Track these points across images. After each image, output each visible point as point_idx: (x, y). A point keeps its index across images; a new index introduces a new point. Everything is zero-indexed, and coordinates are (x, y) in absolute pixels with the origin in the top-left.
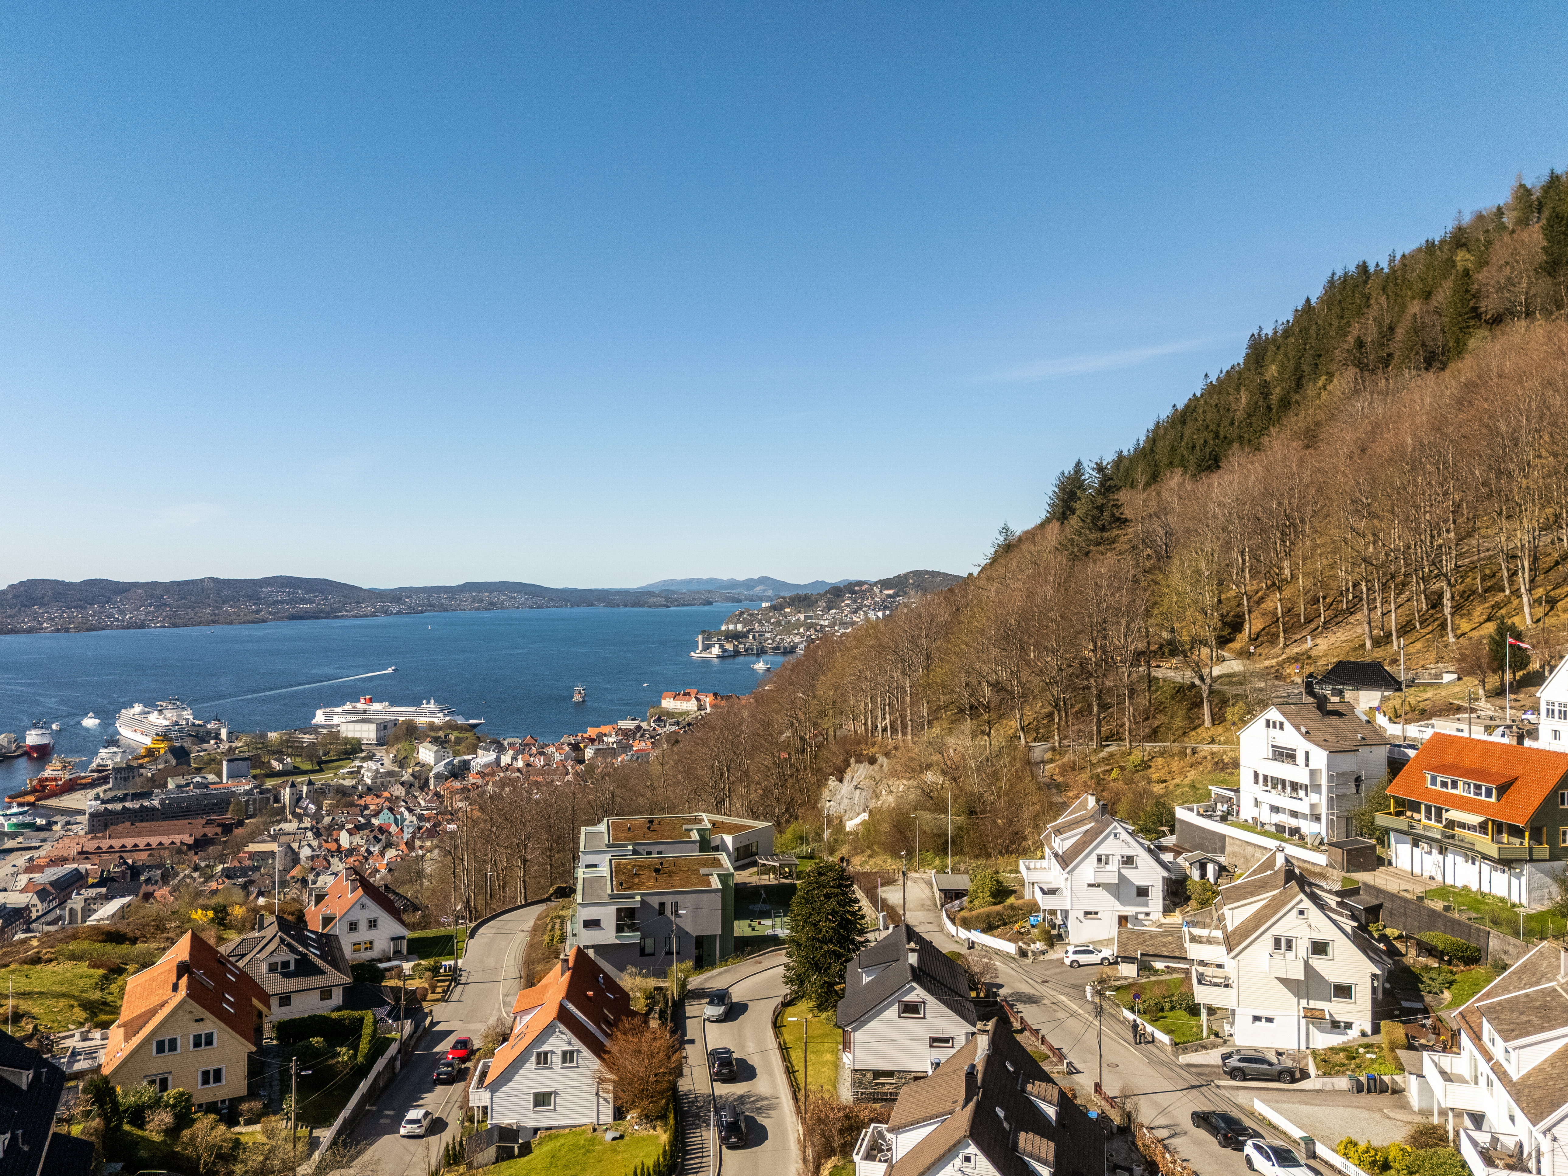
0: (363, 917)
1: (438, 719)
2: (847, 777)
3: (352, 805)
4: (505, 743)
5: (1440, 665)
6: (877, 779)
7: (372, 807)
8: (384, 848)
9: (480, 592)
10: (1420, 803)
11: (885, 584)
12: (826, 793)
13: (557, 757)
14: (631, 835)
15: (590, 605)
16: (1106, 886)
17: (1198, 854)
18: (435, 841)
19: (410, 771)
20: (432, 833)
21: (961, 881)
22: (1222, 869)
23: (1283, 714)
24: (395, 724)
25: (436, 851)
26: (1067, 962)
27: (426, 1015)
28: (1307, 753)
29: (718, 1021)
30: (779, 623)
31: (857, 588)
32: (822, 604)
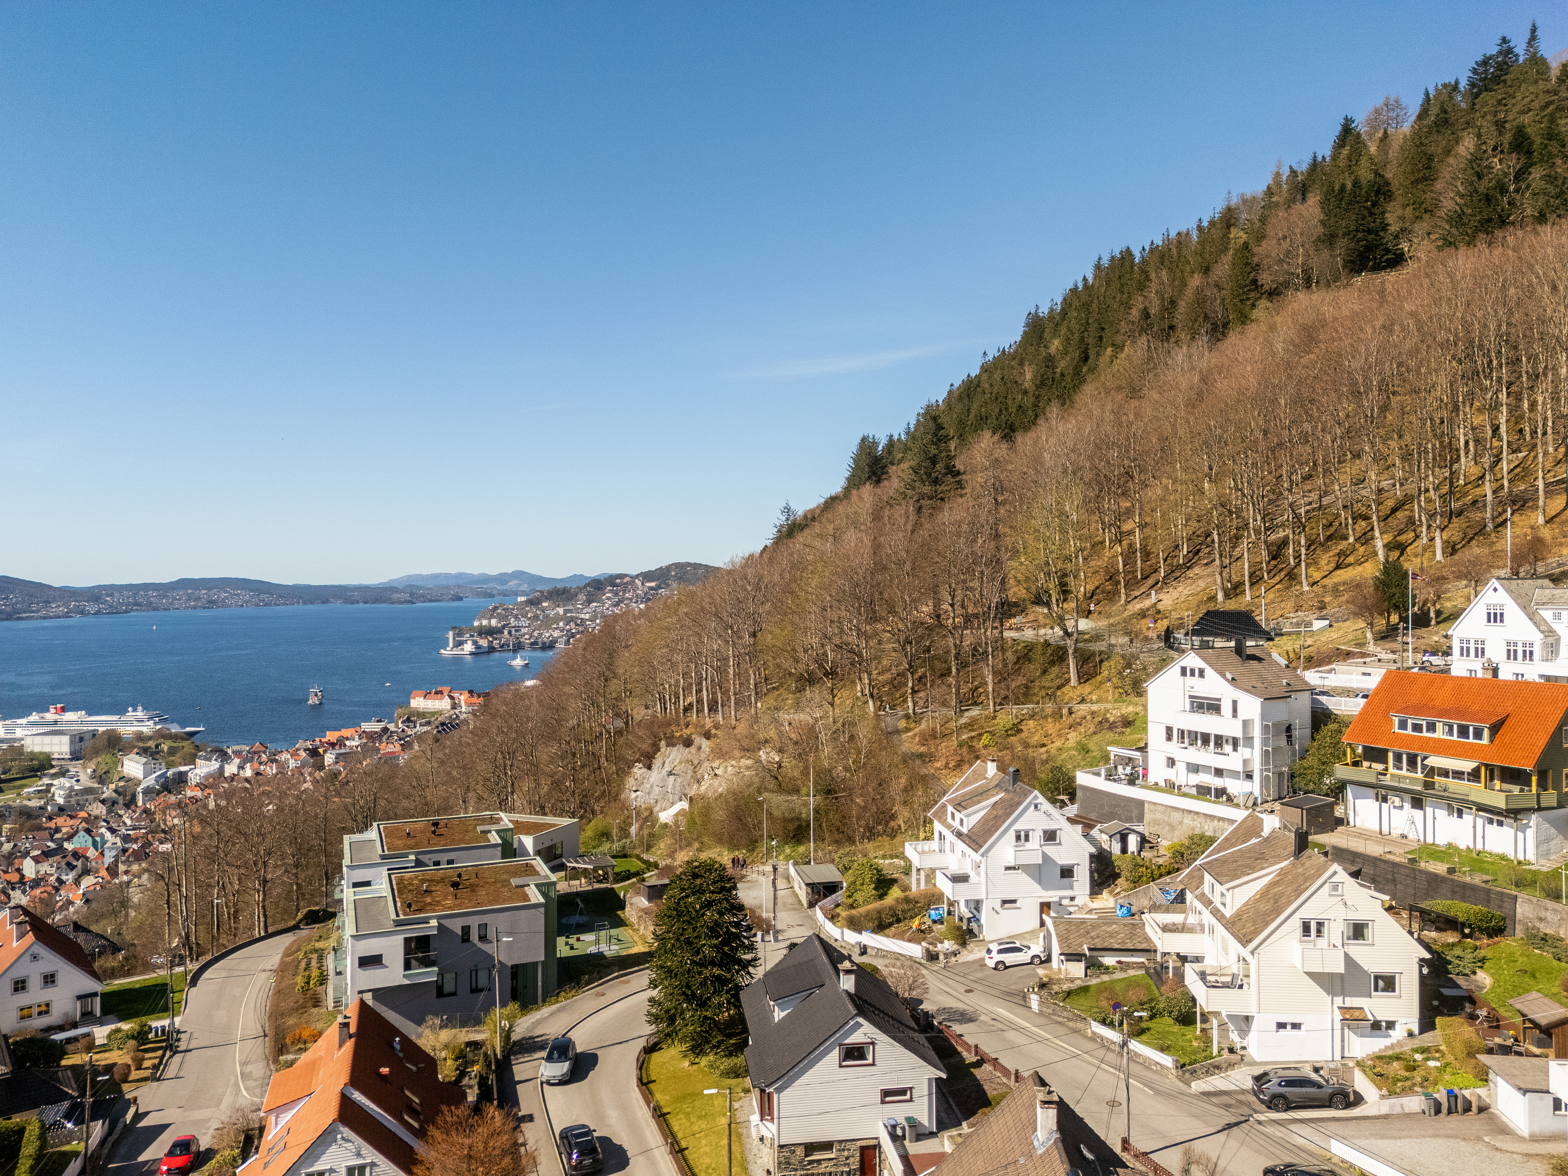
0: (34, 973)
1: (148, 728)
2: (657, 763)
3: (40, 828)
4: (230, 751)
5: (1299, 613)
6: (696, 762)
7: (64, 830)
8: (80, 876)
9: (197, 589)
10: (1387, 751)
11: (647, 576)
12: (630, 782)
13: (292, 764)
14: (411, 842)
15: (326, 601)
16: (1027, 869)
17: (1116, 825)
18: (144, 865)
19: (113, 786)
20: (141, 855)
21: (828, 873)
22: (1144, 841)
23: (1204, 659)
24: (94, 735)
25: (145, 876)
26: (991, 963)
27: (128, 1104)
28: (1235, 703)
29: (563, 1082)
30: (536, 617)
31: (618, 581)
32: (582, 597)
